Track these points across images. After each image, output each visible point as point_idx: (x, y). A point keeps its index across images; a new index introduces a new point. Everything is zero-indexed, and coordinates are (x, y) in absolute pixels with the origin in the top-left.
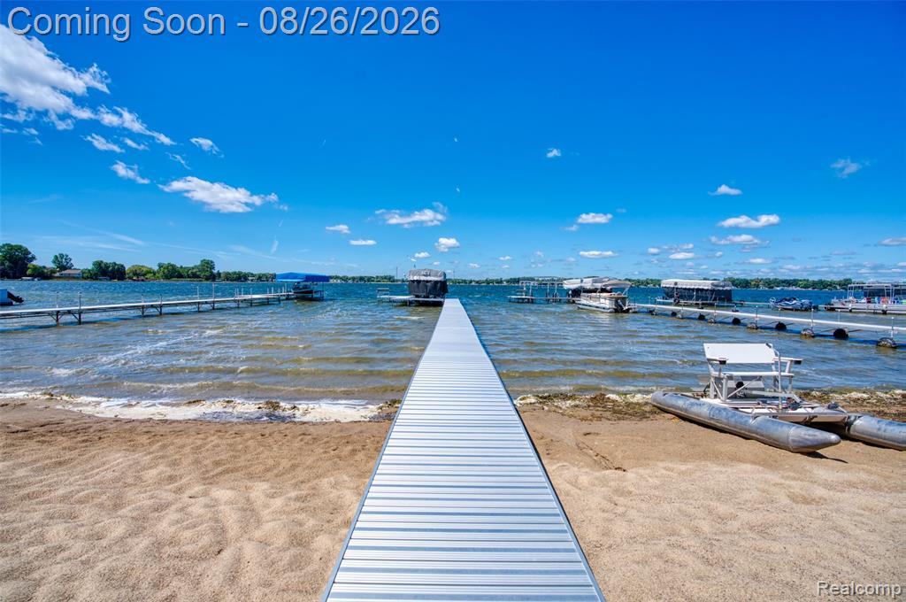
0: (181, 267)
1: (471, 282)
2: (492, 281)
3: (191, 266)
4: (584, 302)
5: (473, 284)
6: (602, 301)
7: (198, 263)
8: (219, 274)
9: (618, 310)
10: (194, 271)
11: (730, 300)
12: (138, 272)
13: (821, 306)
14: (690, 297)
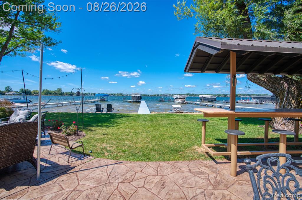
0: (51, 91)
1: (149, 95)
2: (156, 95)
3: (54, 90)
5: (150, 96)
6: (180, 101)
7: (57, 89)
8: (64, 93)
9: (183, 103)
10: (55, 92)
11: (215, 100)
12: (35, 92)
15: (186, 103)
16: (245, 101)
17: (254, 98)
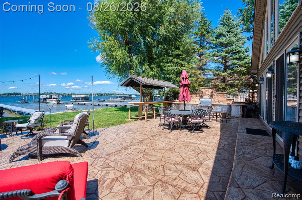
4: (48, 102)
6: (54, 101)
9: (58, 103)
11: (89, 100)
13: (106, 100)
14: (79, 99)
15: (61, 104)
16: (113, 99)
17: (120, 97)
